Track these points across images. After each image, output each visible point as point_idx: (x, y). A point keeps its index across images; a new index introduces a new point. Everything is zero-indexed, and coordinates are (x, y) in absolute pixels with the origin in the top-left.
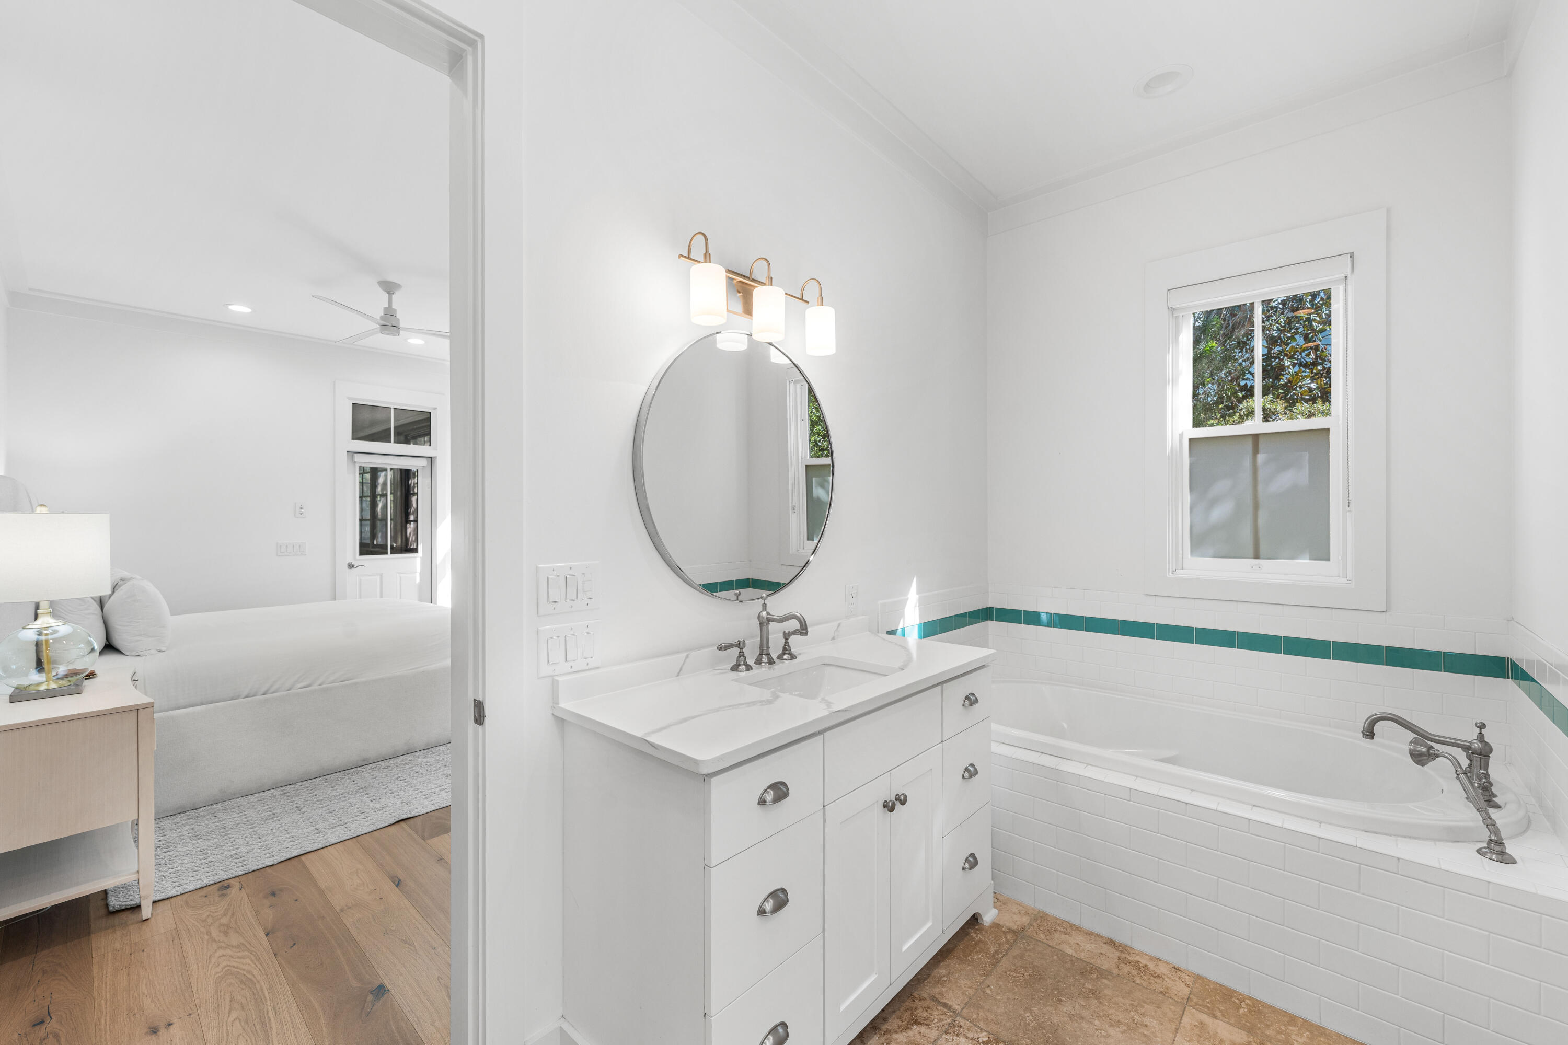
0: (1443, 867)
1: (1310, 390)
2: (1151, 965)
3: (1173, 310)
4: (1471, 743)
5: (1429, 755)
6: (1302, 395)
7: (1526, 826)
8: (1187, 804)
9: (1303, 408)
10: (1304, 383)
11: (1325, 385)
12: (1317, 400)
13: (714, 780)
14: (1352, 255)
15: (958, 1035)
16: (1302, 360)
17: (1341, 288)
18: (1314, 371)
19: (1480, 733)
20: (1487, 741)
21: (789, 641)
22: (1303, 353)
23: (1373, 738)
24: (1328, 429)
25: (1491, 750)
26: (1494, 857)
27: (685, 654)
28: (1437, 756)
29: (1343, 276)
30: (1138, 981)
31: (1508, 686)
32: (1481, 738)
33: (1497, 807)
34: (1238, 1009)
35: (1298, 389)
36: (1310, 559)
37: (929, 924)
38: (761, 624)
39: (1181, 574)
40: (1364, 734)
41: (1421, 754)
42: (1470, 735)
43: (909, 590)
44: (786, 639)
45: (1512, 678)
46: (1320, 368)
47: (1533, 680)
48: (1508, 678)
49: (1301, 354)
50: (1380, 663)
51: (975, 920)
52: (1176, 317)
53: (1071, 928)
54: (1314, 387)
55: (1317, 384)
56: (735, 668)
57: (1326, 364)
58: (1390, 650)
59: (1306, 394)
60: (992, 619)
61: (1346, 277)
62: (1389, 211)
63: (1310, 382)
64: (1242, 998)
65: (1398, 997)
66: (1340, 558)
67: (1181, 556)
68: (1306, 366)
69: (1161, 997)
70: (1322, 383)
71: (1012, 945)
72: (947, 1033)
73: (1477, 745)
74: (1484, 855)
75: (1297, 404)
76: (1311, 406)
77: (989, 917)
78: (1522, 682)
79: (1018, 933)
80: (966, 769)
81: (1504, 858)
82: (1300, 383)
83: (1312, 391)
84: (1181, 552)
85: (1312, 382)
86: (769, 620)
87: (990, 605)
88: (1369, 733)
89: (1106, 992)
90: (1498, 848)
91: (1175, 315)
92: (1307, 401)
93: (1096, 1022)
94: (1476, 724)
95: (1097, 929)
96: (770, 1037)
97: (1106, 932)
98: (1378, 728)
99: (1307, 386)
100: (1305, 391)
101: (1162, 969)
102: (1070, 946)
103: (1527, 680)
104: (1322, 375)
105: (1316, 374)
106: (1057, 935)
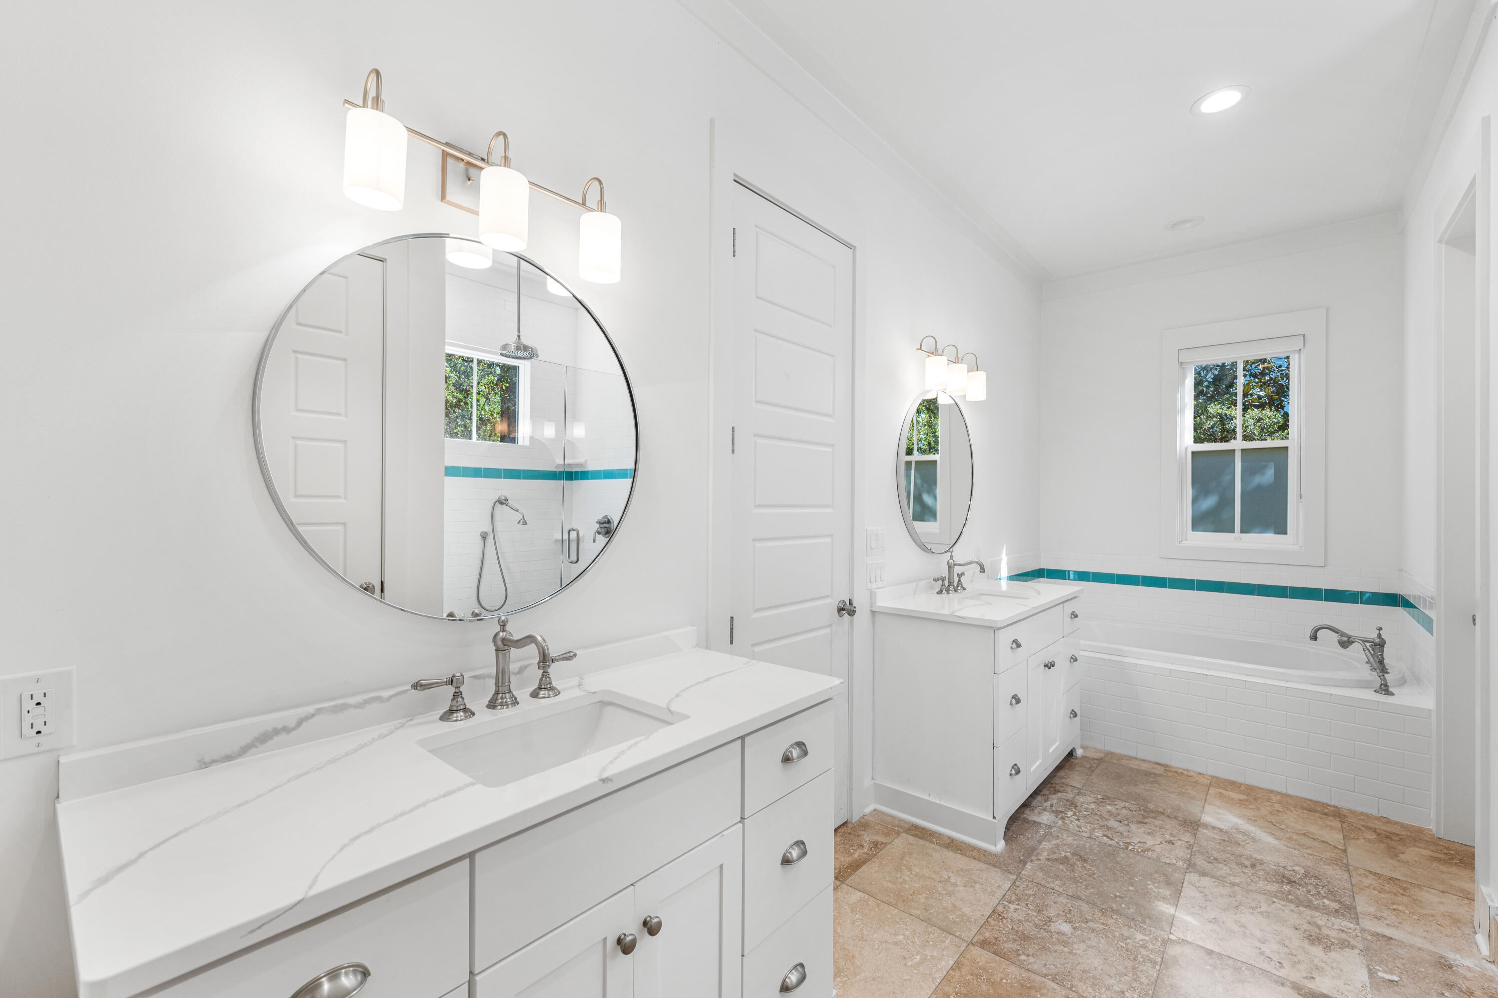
0: (1355, 696)
1: (1260, 397)
2: (1185, 772)
3: (1182, 363)
4: (1374, 639)
5: (1349, 642)
6: (1252, 402)
7: (1402, 682)
8: (1207, 675)
9: (1254, 414)
10: (1254, 391)
11: (1272, 393)
12: (1265, 407)
13: (1001, 631)
14: (1304, 336)
15: (1085, 796)
16: (1252, 371)
17: (1297, 356)
18: (1262, 381)
19: (1379, 633)
20: (1384, 638)
21: (961, 579)
22: (1253, 365)
23: (1316, 640)
24: (1287, 447)
25: (1385, 643)
26: (1383, 692)
27: (916, 583)
28: (1353, 642)
29: (1298, 349)
30: (1179, 778)
31: (1399, 611)
32: (1379, 636)
33: (1388, 673)
34: (1240, 788)
35: (1249, 396)
36: (1275, 533)
37: (1057, 744)
38: (950, 567)
39: (1185, 543)
40: (1311, 638)
41: (1345, 642)
42: (1373, 635)
43: (1002, 553)
44: (959, 578)
45: (1401, 607)
46: (1267, 378)
47: (1416, 607)
48: (1399, 606)
49: (1251, 366)
50: (1320, 599)
51: (1071, 754)
52: (1183, 368)
53: (1130, 758)
54: (1263, 395)
55: (1265, 392)
56: (940, 592)
57: (1272, 375)
58: (1327, 591)
59: (1256, 401)
60: (1043, 577)
61: (1300, 350)
62: (1328, 309)
63: (1259, 390)
64: (1241, 785)
65: (1331, 771)
66: (1295, 532)
67: (1185, 531)
68: (1255, 376)
69: (1194, 784)
70: (1270, 392)
71: (1098, 765)
72: (1078, 795)
73: (1377, 640)
74: (1378, 692)
75: (1249, 410)
76: (1261, 412)
77: (1079, 752)
78: (1406, 608)
79: (1100, 760)
80: (1071, 658)
81: (1388, 693)
82: (1250, 392)
83: (1261, 399)
84: (1185, 529)
85: (1261, 390)
86: (955, 565)
87: (1042, 567)
88: (1314, 638)
89: (1162, 781)
90: (1385, 688)
91: (1182, 367)
92: (1257, 407)
93: (1161, 792)
94: (1377, 628)
95: (1148, 758)
96: (1013, 770)
97: (1154, 759)
98: (1319, 634)
99: (1256, 394)
100: (1255, 399)
101: (1191, 774)
102: (1133, 765)
103: (1413, 608)
104: (1269, 384)
105: (1264, 383)
106: (1124, 761)
